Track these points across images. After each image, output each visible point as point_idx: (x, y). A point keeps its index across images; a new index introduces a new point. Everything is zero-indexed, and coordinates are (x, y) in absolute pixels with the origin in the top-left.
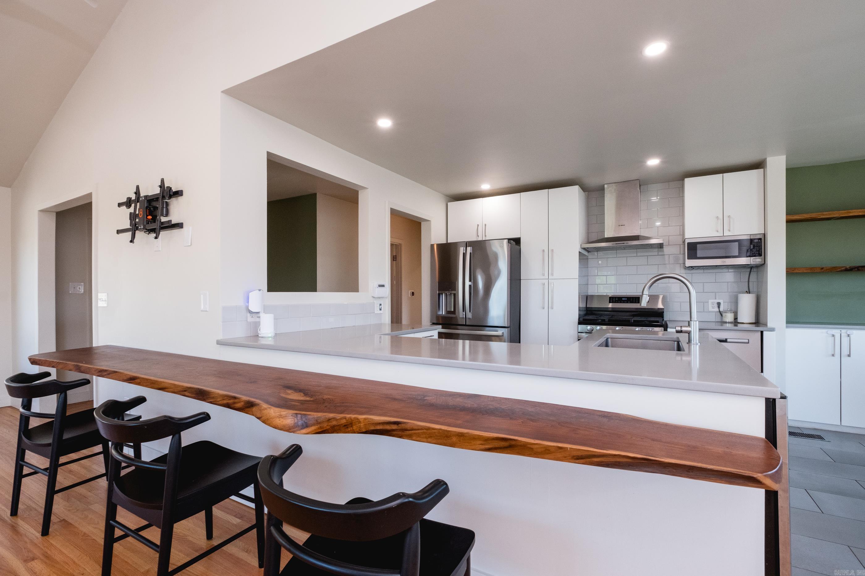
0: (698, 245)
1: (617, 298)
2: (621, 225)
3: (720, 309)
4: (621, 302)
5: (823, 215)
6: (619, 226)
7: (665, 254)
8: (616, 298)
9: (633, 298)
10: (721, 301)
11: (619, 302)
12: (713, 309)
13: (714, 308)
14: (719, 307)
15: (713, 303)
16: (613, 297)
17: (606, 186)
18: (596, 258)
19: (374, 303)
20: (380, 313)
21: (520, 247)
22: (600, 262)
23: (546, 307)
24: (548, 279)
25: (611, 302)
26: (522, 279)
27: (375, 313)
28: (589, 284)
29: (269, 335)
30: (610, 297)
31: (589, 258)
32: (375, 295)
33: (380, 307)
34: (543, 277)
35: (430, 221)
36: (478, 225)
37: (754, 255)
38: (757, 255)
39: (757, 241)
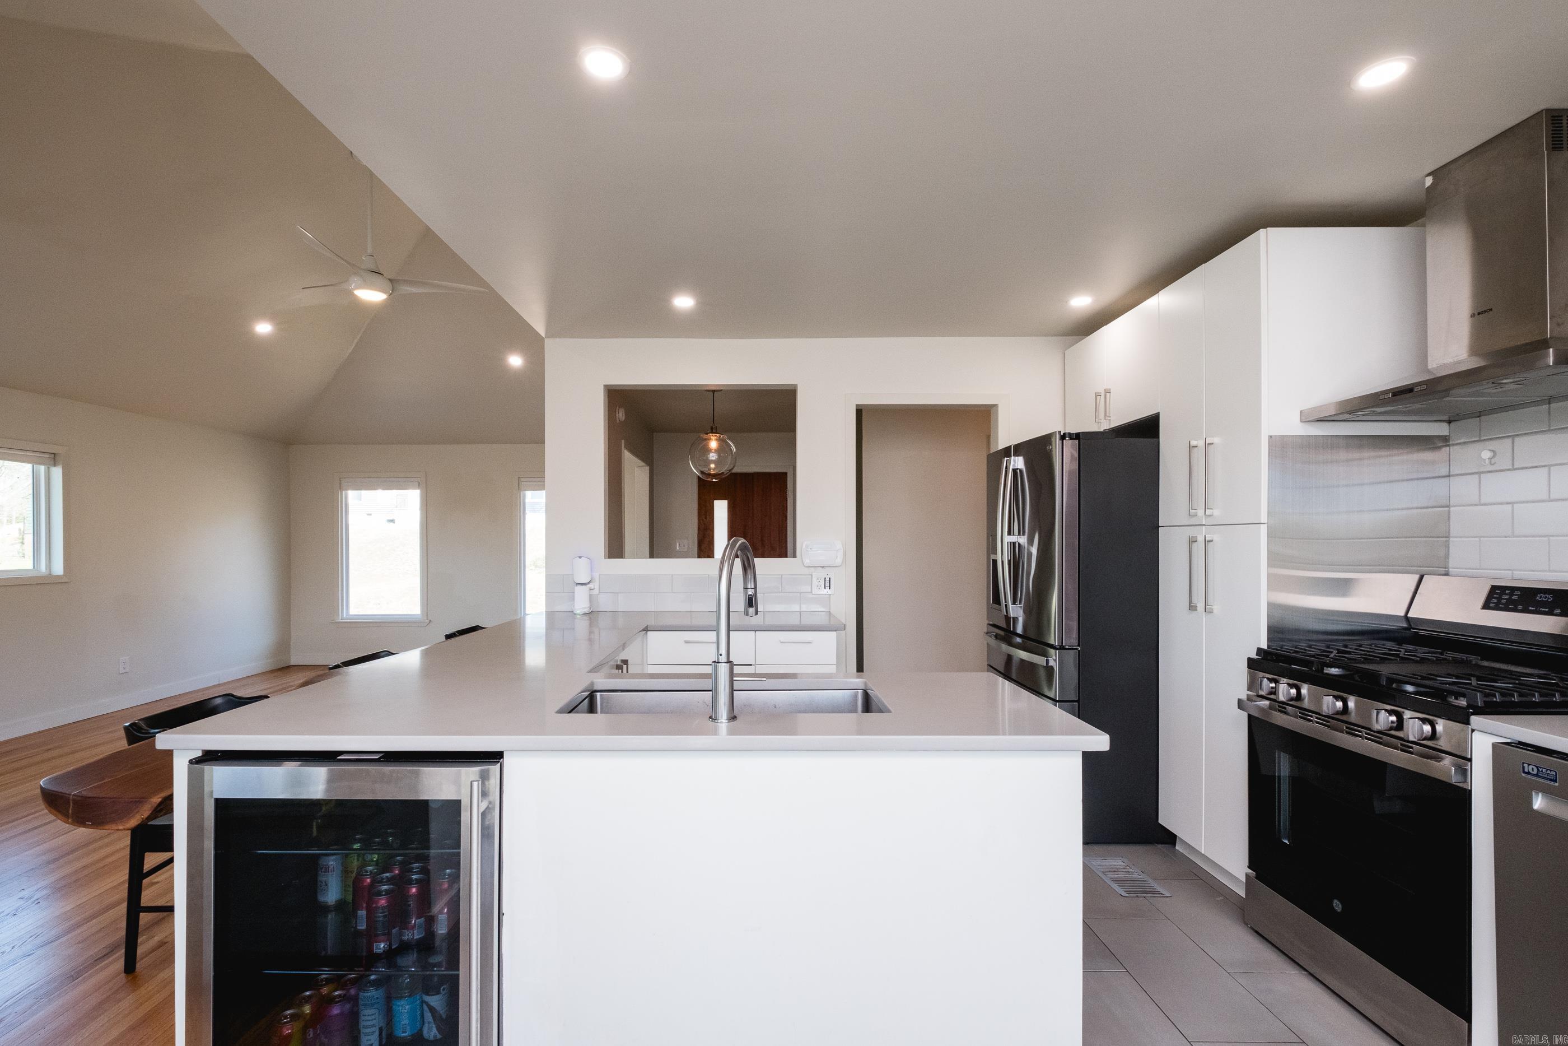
1: (1519, 592)
2: (1479, 314)
4: (1525, 610)
6: (1473, 316)
8: (1516, 592)
11: (1520, 607)
16: (1503, 589)
17: (1429, 181)
18: (1478, 439)
19: (812, 575)
20: (826, 593)
21: (1157, 439)
22: (1486, 455)
23: (1201, 606)
24: (1204, 525)
25: (1492, 605)
26: (1160, 525)
27: (813, 593)
28: (1451, 535)
29: (578, 612)
30: (1493, 587)
31: (1453, 445)
32: (807, 562)
33: (828, 583)
34: (1193, 521)
35: (996, 405)
36: (1098, 395)
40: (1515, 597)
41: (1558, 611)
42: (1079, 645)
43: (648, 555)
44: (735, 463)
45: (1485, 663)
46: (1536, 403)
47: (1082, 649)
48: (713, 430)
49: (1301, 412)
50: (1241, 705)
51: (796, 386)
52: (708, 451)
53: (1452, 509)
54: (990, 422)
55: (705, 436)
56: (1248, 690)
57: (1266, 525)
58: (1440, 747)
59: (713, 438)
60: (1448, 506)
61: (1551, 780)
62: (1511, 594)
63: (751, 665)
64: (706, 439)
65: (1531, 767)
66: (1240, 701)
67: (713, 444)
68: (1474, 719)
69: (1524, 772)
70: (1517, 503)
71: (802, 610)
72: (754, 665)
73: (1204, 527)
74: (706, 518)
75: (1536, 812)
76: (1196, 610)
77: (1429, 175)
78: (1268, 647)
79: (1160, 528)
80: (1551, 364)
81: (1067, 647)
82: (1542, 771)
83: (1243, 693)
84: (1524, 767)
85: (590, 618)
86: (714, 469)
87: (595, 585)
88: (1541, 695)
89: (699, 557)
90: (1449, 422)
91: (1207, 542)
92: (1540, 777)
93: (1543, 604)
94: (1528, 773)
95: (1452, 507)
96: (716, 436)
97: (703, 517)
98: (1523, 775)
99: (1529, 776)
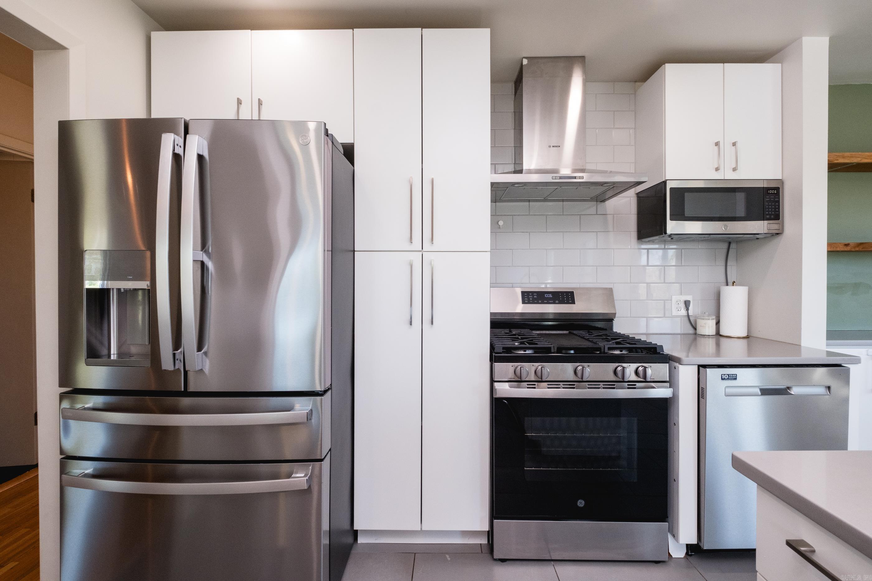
0: (687, 194)
1: (536, 294)
2: (553, 146)
3: (689, 311)
4: (543, 303)
5: (844, 157)
6: (550, 147)
7: (608, 213)
8: (534, 294)
9: (562, 293)
10: (692, 298)
11: (540, 301)
13: (680, 310)
14: (687, 309)
15: (678, 301)
16: (529, 292)
17: (525, 62)
18: (495, 214)
22: (501, 223)
24: (423, 252)
25: (525, 301)
26: (356, 250)
30: (524, 292)
34: (410, 247)
35: (65, 48)
36: (240, 102)
37: (768, 217)
38: (772, 217)
39: (772, 192)
40: (535, 297)
41: (557, 302)
42: (331, 383)
46: (525, 201)
47: (332, 386)
62: (533, 296)
65: (725, 375)
70: (515, 249)
81: (327, 388)
82: (730, 376)
84: (722, 377)
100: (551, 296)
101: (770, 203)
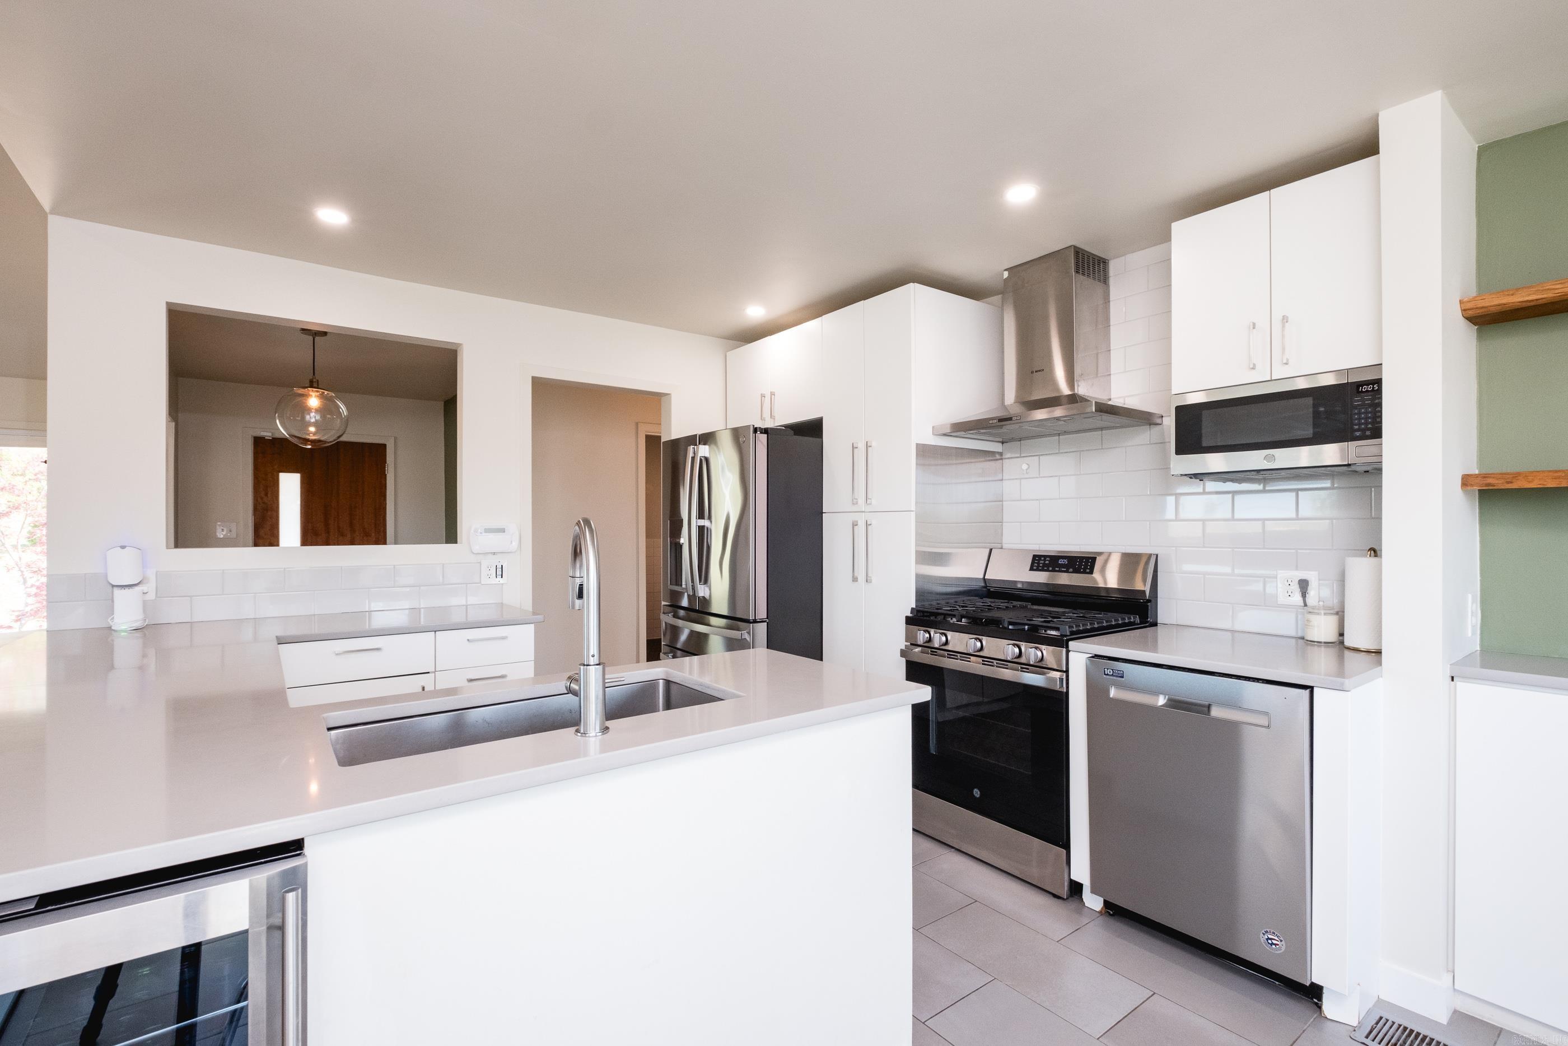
0: (1205, 413)
1: (1049, 558)
2: (1036, 372)
3: (1307, 600)
4: (1054, 570)
6: (1032, 372)
8: (1047, 559)
9: (1081, 559)
10: (1312, 576)
11: (1051, 569)
12: (1290, 598)
13: (1291, 594)
14: (1304, 595)
15: (1290, 581)
16: (1040, 556)
17: (1006, 274)
18: (1019, 455)
19: (480, 563)
20: (499, 583)
21: (821, 439)
22: (1025, 467)
23: (861, 577)
24: (864, 512)
25: (1035, 568)
26: (824, 511)
27: (482, 583)
28: (1004, 521)
29: (123, 627)
30: (1034, 555)
31: (1006, 459)
32: (476, 548)
33: (500, 571)
34: (855, 508)
35: (669, 394)
36: (763, 396)
37: (1358, 434)
38: (1368, 433)
39: (1370, 388)
40: (1047, 562)
41: (1071, 570)
42: (767, 618)
43: (173, 546)
44: (346, 430)
45: (1035, 607)
46: (1054, 435)
47: (769, 620)
48: (312, 384)
49: (933, 427)
50: (903, 653)
51: (460, 345)
52: (306, 410)
53: (1004, 503)
54: (660, 409)
55: (301, 391)
56: (906, 641)
57: (914, 512)
58: (1047, 666)
59: (313, 394)
60: (1002, 501)
61: (1120, 677)
62: (1045, 560)
63: (429, 673)
64: (302, 395)
65: (1109, 670)
66: (902, 651)
67: (314, 401)
68: (1071, 644)
69: (1105, 674)
70: (1042, 500)
71: (469, 603)
72: (432, 672)
73: (864, 513)
74: (266, 495)
75: (1112, 699)
76: (857, 581)
77: (1006, 270)
78: (916, 606)
79: (823, 514)
80: (1094, 411)
81: (758, 620)
82: (1114, 671)
83: (902, 644)
84: (1105, 671)
85: (145, 635)
86: (314, 434)
87: (150, 587)
88: (1098, 624)
89: (256, 545)
90: (1003, 443)
91: (867, 525)
92: (1114, 676)
93: (1063, 566)
94: (1108, 675)
95: (1005, 501)
96: (317, 391)
97: (263, 494)
98: (1105, 676)
99: (1108, 677)
100: (1066, 561)
101: (1363, 408)
